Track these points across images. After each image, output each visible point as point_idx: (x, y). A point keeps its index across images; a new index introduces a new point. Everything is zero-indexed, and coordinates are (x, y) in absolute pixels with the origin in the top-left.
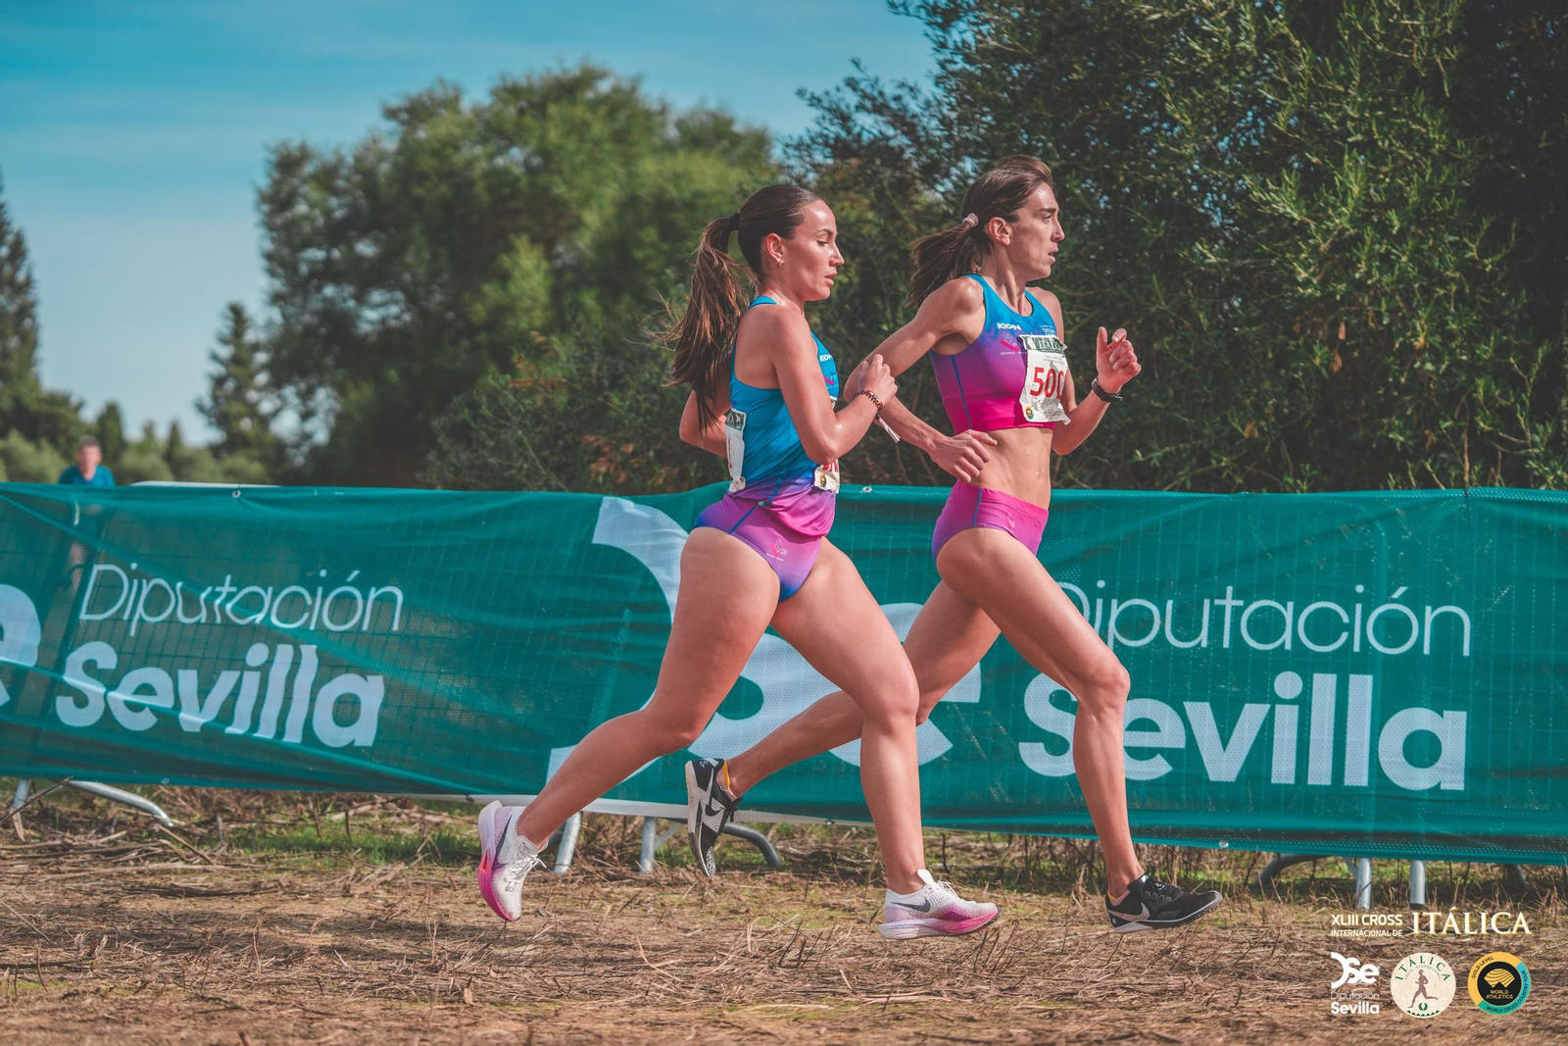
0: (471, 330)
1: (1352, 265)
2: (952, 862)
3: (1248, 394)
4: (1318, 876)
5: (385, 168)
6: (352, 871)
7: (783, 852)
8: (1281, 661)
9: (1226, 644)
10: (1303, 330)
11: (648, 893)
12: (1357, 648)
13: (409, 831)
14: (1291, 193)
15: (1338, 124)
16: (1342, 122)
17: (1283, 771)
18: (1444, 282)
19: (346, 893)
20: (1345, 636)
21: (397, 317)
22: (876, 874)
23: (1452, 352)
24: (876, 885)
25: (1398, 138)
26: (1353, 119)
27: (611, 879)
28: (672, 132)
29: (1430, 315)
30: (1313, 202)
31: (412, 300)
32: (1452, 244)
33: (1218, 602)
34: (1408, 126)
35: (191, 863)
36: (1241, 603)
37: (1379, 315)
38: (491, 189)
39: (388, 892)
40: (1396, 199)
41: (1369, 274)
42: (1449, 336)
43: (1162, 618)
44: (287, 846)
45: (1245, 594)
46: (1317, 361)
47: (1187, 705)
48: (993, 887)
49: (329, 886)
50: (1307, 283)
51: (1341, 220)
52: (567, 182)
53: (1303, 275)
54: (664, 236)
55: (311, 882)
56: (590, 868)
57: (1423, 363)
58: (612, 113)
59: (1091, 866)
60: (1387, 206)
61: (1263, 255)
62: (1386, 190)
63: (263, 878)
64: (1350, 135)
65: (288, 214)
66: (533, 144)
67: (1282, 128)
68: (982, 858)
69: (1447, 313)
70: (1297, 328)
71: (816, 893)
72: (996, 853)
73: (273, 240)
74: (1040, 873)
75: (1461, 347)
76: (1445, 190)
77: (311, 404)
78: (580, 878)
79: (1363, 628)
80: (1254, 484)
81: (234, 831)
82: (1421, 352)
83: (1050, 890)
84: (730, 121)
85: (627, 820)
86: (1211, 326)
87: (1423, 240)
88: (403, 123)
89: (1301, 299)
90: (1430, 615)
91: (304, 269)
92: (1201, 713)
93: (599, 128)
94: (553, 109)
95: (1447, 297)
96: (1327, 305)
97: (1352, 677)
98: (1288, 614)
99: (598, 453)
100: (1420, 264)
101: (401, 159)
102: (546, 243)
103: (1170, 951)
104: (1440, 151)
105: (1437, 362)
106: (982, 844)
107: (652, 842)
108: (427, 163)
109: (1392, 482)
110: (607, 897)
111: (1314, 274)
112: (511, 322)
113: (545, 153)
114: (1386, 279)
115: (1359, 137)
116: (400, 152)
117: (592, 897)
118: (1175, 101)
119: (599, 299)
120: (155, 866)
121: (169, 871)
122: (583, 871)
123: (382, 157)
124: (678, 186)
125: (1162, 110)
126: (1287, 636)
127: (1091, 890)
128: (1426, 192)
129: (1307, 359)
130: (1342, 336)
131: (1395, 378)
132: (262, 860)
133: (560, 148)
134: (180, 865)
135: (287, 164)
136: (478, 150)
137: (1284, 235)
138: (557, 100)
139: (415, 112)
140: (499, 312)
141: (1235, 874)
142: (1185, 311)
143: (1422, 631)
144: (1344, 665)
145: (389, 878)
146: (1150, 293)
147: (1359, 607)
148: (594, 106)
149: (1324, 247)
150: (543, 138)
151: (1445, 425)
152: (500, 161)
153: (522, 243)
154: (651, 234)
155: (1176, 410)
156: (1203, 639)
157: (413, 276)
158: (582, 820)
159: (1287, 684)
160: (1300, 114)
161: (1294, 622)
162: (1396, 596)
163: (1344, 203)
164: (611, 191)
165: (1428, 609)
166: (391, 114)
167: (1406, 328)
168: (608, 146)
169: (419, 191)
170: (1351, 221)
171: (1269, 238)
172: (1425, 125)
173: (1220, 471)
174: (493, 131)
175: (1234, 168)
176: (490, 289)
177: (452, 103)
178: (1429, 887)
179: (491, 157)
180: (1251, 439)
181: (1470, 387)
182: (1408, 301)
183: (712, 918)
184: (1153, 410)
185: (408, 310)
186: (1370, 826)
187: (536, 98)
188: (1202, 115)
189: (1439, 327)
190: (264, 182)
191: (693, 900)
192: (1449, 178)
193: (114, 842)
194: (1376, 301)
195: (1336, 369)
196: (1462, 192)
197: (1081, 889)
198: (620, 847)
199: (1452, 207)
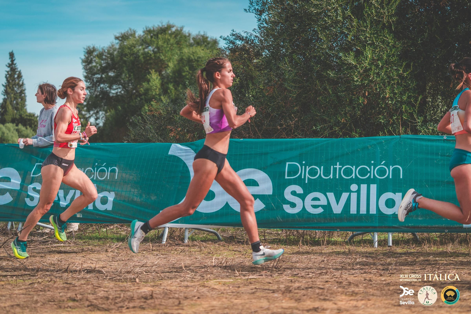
0: (140, 95)
1: (369, 76)
2: (267, 237)
3: (343, 111)
4: (363, 238)
5: (115, 53)
6: (108, 245)
7: (222, 236)
8: (352, 181)
9: (337, 177)
10: (357, 93)
11: (187, 249)
12: (372, 177)
13: (124, 233)
14: (352, 57)
15: (364, 39)
16: (365, 38)
17: (353, 210)
18: (393, 80)
19: (107, 251)
20: (369, 174)
21: (120, 92)
22: (247, 242)
23: (396, 98)
24: (247, 244)
25: (381, 42)
26: (368, 37)
27: (177, 245)
28: (192, 41)
29: (390, 88)
30: (358, 60)
31: (124, 87)
32: (395, 69)
33: (335, 166)
34: (383, 38)
35: (65, 244)
36: (341, 166)
37: (376, 89)
38: (144, 58)
39: (118, 250)
40: (380, 58)
41: (373, 78)
42: (395, 94)
43: (320, 171)
44: (91, 238)
45: (342, 164)
46: (360, 102)
47: (328, 194)
48: (277, 244)
49: (102, 249)
50: (357, 81)
51: (366, 64)
52: (165, 56)
53: (356, 79)
54: (190, 69)
55: (97, 248)
56: (171, 242)
57: (389, 101)
58: (176, 37)
59: (303, 238)
60: (378, 60)
61: (345, 74)
62: (377, 56)
63: (84, 247)
64: (368, 42)
65: (90, 65)
66: (155, 45)
67: (350, 40)
68: (275, 236)
69: (394, 88)
70: (355, 93)
71: (231, 247)
72: (279, 234)
73: (86, 73)
74: (290, 240)
75: (398, 97)
76: (393, 55)
77: (98, 116)
78: (169, 245)
79: (374, 172)
80: (345, 135)
81: (77, 235)
82: (388, 98)
83: (293, 245)
84: (207, 38)
85: (181, 229)
86: (332, 93)
87: (388, 69)
88: (120, 40)
89: (355, 85)
90: (391, 168)
91: (95, 80)
92: (331, 196)
93: (172, 41)
94: (160, 36)
95: (394, 84)
96: (363, 86)
97: (371, 185)
98: (354, 169)
99: (171, 130)
100: (387, 75)
101: (120, 50)
102: (159, 71)
103: (324, 261)
104: (392, 45)
105: (392, 101)
106: (275, 232)
107: (187, 234)
108: (127, 51)
109: (381, 134)
110: (176, 250)
111: (359, 79)
112: (150, 93)
113: (158, 48)
114: (378, 79)
115: (370, 42)
116: (119, 49)
117: (172, 250)
118: (321, 33)
119: (174, 86)
120: (56, 245)
121: (59, 246)
122: (169, 243)
123: (115, 50)
124: (194, 56)
125: (318, 36)
126: (354, 175)
127: (304, 244)
128: (388, 56)
129: (358, 101)
130: (367, 95)
131: (381, 105)
132: (84, 242)
133: (162, 46)
134: (62, 245)
135: (90, 52)
136: (140, 47)
137: (351, 68)
138: (161, 34)
139: (123, 38)
140: (147, 90)
141: (342, 238)
142: (325, 89)
143: (389, 172)
144: (369, 182)
145: (118, 246)
146: (316, 85)
147: (372, 167)
148: (171, 35)
149: (361, 71)
150: (157, 44)
151: (394, 118)
152: (146, 50)
153: (153, 72)
154: (187, 68)
155: (323, 116)
156: (331, 176)
157: (124, 81)
158: (169, 229)
159: (354, 187)
160: (354, 36)
161: (355, 172)
162: (382, 163)
163: (367, 60)
164: (176, 57)
165: (391, 166)
166: (117, 38)
167: (384, 92)
168: (175, 46)
169: (125, 59)
170: (368, 64)
171: (347, 69)
172: (388, 38)
173: (336, 131)
174: (144, 42)
175: (337, 51)
176: (145, 84)
177: (133, 35)
178: (393, 241)
179: (144, 49)
180: (343, 123)
181: (400, 108)
182: (384, 85)
183: (203, 255)
184: (317, 116)
185: (123, 90)
186: (377, 225)
187: (155, 33)
188: (328, 37)
189: (393, 92)
190: (83, 57)
191: (198, 250)
192: (394, 52)
193: (45, 239)
194: (375, 85)
195: (365, 103)
196: (398, 55)
197: (301, 244)
198: (179, 236)
199: (396, 59)
